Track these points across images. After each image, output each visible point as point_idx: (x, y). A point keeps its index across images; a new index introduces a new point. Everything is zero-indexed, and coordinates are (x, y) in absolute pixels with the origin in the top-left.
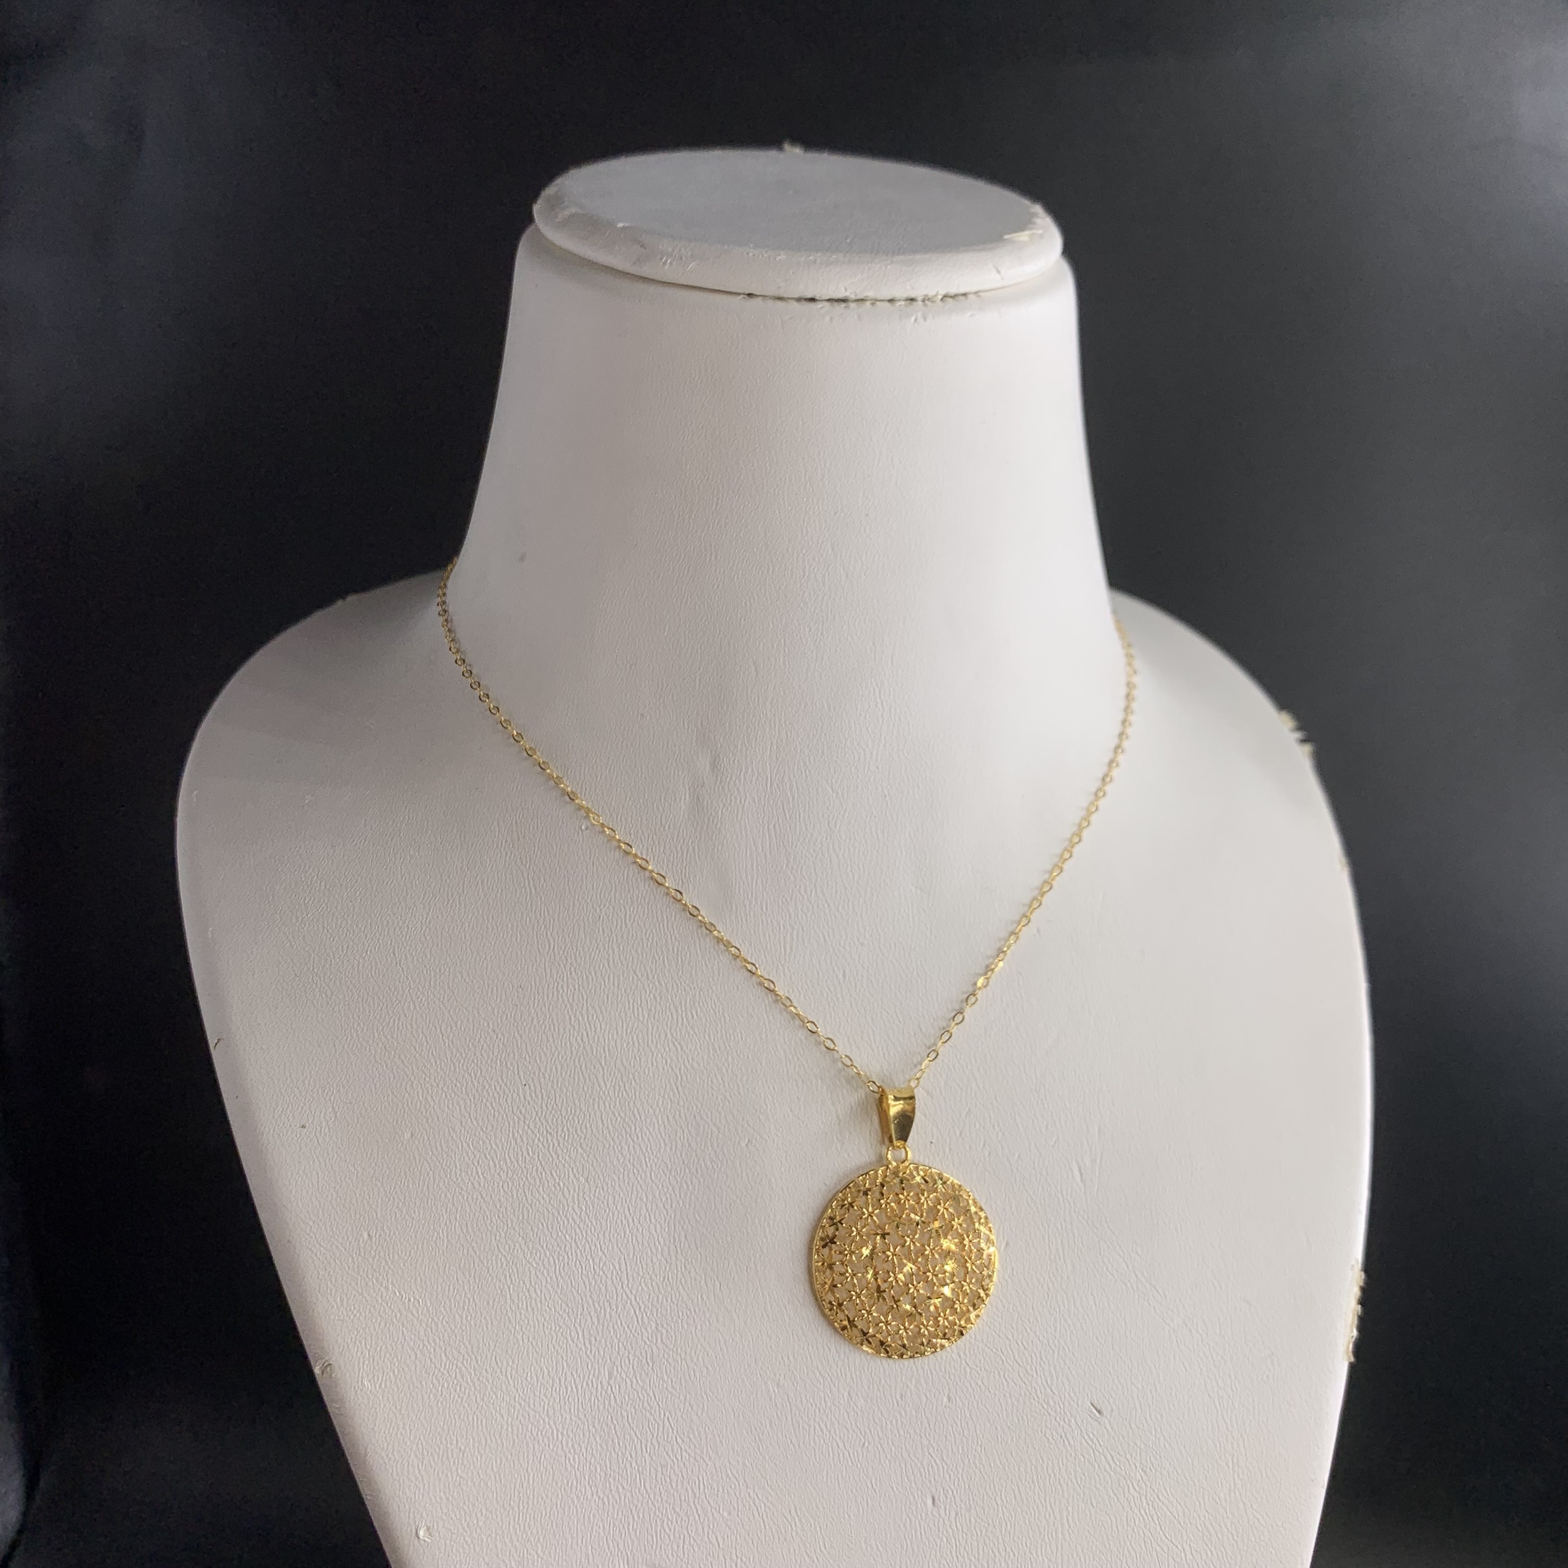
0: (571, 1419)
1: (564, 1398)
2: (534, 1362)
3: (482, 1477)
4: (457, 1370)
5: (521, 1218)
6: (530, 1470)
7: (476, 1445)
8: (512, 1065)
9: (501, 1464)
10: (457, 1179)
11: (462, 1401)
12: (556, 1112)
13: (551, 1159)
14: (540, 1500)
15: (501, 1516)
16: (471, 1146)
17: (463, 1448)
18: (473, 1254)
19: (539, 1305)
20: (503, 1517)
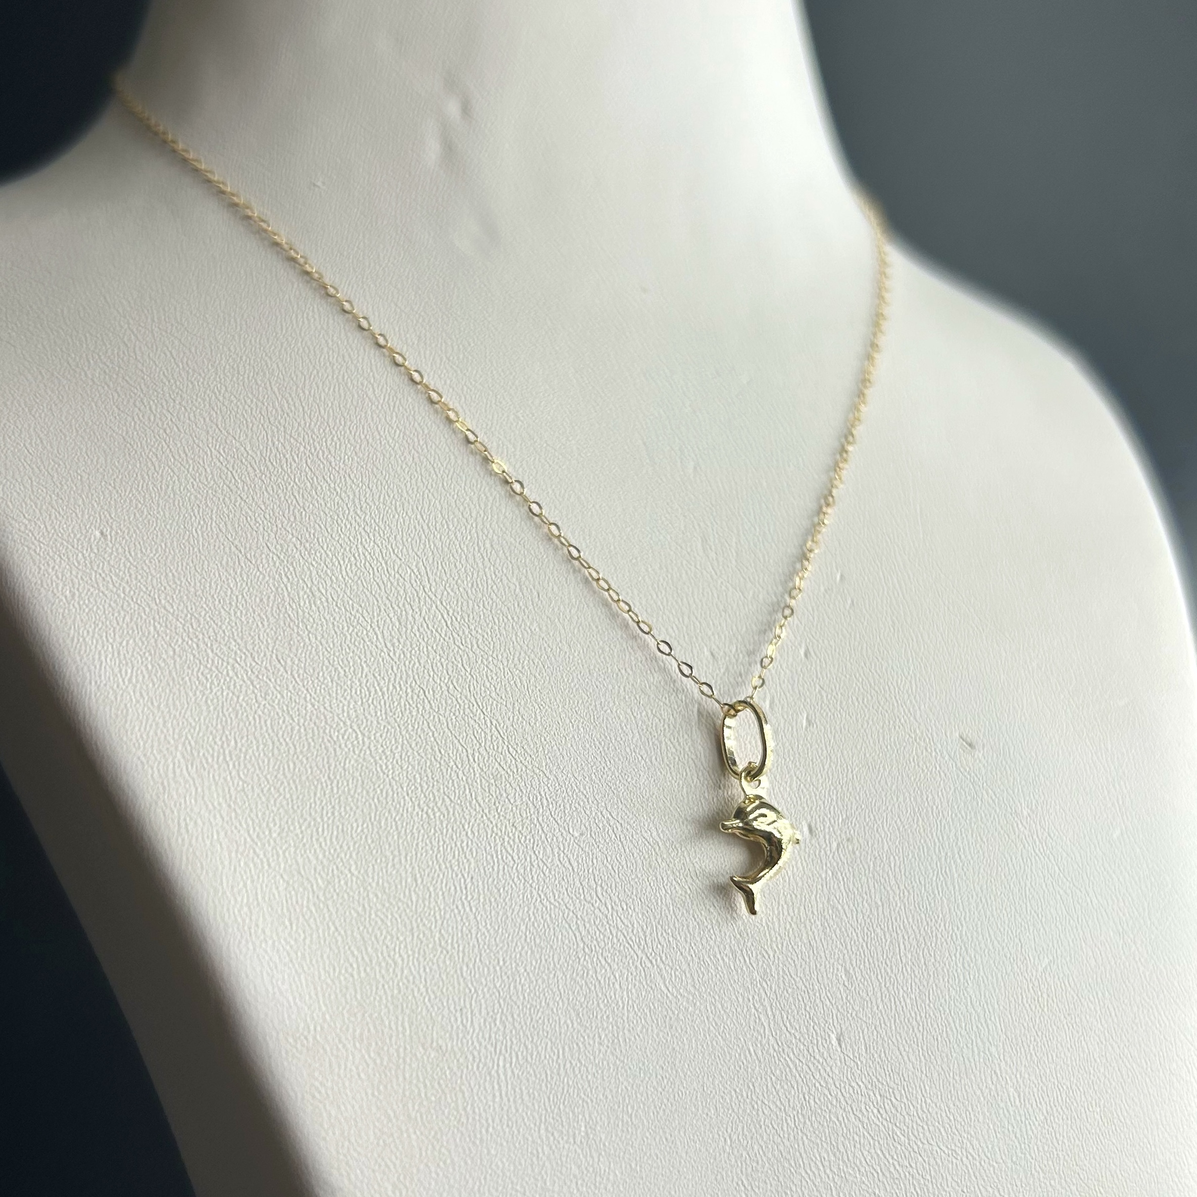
0: (378, 723)
1: (367, 701)
2: (326, 662)
3: (271, 782)
4: (229, 667)
5: (292, 519)
6: (332, 778)
7: (262, 746)
8: (262, 381)
9: (294, 769)
10: (209, 483)
11: (238, 697)
12: (322, 423)
13: (322, 466)
14: (348, 808)
15: (300, 827)
16: (222, 452)
17: (244, 750)
18: (237, 552)
19: (325, 604)
20: (303, 828)
